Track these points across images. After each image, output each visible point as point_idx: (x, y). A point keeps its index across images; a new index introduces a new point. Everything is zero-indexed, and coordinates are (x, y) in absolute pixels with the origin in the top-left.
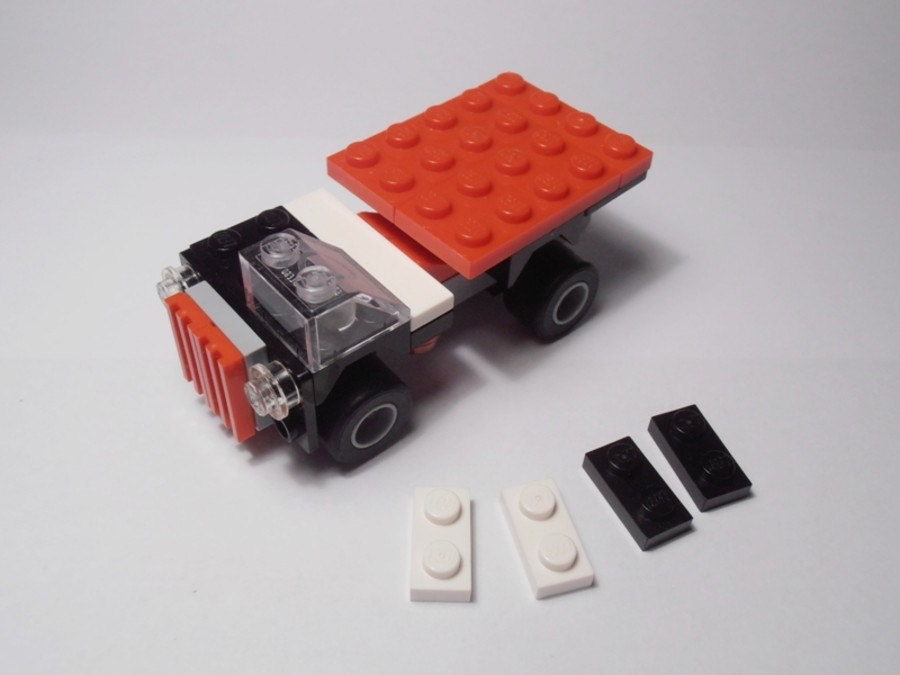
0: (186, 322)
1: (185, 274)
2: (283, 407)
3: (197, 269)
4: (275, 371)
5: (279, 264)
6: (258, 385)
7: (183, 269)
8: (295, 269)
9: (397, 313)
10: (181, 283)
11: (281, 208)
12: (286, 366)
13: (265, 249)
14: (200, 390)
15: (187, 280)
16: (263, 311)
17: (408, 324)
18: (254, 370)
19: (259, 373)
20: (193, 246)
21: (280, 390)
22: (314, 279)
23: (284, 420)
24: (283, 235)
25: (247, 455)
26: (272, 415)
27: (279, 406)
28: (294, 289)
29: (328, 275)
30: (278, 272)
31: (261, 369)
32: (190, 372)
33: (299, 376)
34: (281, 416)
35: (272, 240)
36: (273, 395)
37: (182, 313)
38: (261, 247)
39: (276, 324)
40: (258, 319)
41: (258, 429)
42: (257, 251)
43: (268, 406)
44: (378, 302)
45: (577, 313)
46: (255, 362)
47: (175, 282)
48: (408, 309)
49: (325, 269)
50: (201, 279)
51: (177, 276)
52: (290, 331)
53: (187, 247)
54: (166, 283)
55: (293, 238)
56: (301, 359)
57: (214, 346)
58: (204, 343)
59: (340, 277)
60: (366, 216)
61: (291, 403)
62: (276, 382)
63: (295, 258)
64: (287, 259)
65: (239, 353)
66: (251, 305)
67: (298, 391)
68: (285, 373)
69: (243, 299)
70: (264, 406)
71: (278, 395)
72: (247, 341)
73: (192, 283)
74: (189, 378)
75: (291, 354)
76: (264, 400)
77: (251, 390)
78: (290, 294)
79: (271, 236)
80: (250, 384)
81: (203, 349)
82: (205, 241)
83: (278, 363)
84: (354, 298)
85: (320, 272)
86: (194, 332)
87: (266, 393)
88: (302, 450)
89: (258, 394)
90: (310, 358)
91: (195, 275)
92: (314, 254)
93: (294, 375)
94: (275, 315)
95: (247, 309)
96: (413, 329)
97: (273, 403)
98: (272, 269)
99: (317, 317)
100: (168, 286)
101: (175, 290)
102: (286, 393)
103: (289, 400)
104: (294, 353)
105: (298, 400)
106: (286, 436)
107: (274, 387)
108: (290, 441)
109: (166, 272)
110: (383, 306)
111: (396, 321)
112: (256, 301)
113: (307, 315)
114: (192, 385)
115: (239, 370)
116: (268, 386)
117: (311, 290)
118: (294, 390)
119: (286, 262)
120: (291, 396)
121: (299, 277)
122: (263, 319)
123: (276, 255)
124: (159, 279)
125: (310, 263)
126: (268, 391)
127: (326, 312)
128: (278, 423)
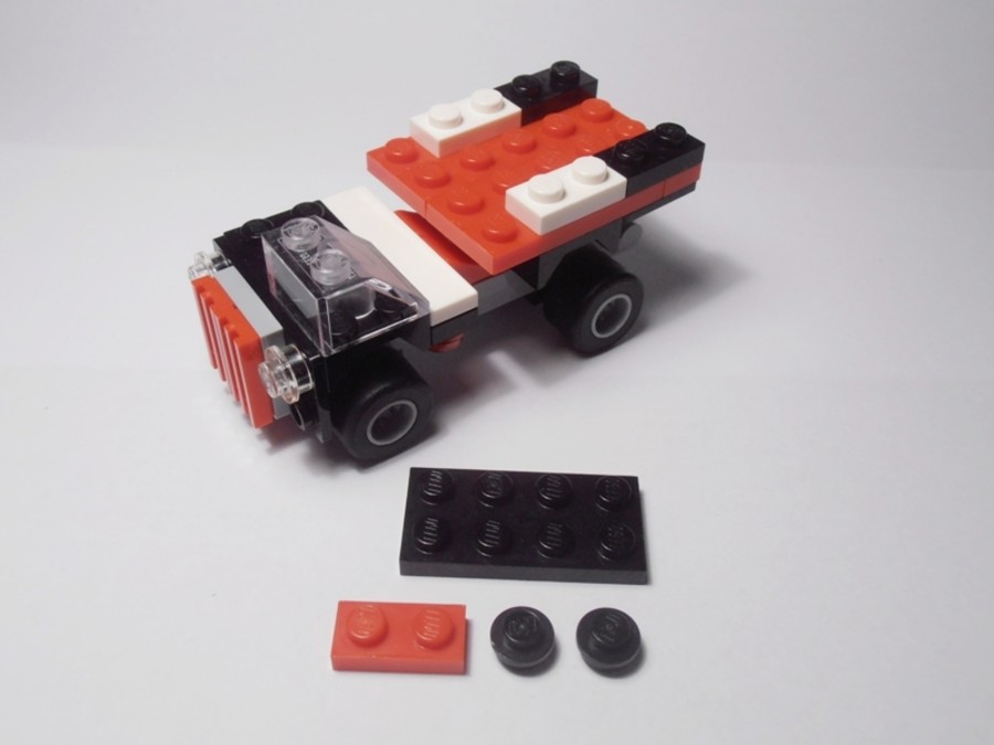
0: (210, 302)
1: (215, 261)
2: (294, 391)
3: (228, 257)
4: (290, 354)
5: (299, 247)
6: (271, 366)
7: (215, 255)
8: (312, 252)
9: (415, 304)
10: (212, 269)
11: (319, 202)
12: (300, 349)
13: (286, 233)
14: (224, 379)
15: (217, 265)
16: (285, 297)
17: (428, 317)
18: (269, 351)
19: (274, 354)
20: (226, 234)
21: (293, 375)
22: (330, 261)
23: (296, 403)
24: (304, 220)
25: (265, 444)
26: (285, 399)
27: (288, 390)
28: (308, 269)
29: (344, 259)
30: (297, 255)
31: (276, 351)
32: (216, 360)
33: (311, 359)
34: (295, 399)
35: (293, 224)
36: (284, 375)
37: (207, 294)
38: (282, 231)
39: (295, 308)
40: (279, 305)
41: (276, 417)
42: (279, 235)
43: (280, 389)
44: (398, 292)
45: (619, 327)
46: (271, 344)
47: (205, 268)
48: (427, 303)
49: (340, 253)
50: (230, 265)
51: (208, 261)
52: (308, 316)
53: (221, 234)
54: (197, 268)
55: (315, 223)
56: (315, 344)
57: (232, 327)
58: (224, 323)
59: (355, 263)
60: (403, 215)
61: (303, 387)
62: (289, 366)
63: (315, 241)
64: (307, 242)
65: (255, 333)
66: (274, 292)
67: (310, 375)
68: (299, 357)
69: (267, 285)
70: (276, 389)
71: (291, 379)
72: (265, 322)
73: (222, 267)
74: (215, 367)
76: (277, 383)
77: (264, 371)
78: (304, 275)
79: (293, 220)
80: (264, 366)
81: (223, 331)
82: (238, 229)
83: (293, 346)
84: (367, 283)
85: (336, 256)
86: (215, 312)
87: (278, 376)
88: (318, 441)
89: (270, 375)
90: (322, 342)
91: (225, 262)
92: (334, 240)
93: (307, 360)
94: (295, 300)
95: (270, 294)
96: (434, 323)
97: (285, 385)
98: (292, 252)
99: (328, 298)
100: (199, 270)
101: (204, 274)
102: (298, 376)
103: (300, 384)
104: (310, 338)
105: (311, 385)
106: (300, 424)
107: (287, 370)
108: (303, 427)
109: (199, 257)
110: (402, 299)
111: (415, 313)
112: (278, 286)
113: (317, 295)
114: (217, 372)
115: (254, 352)
116: (281, 368)
117: (325, 271)
118: (306, 373)
119: (305, 246)
120: (302, 380)
121: (314, 260)
122: (283, 305)
123: (296, 239)
124: (192, 263)
125: (329, 247)
126: (280, 373)
127: (338, 293)
128: (292, 407)
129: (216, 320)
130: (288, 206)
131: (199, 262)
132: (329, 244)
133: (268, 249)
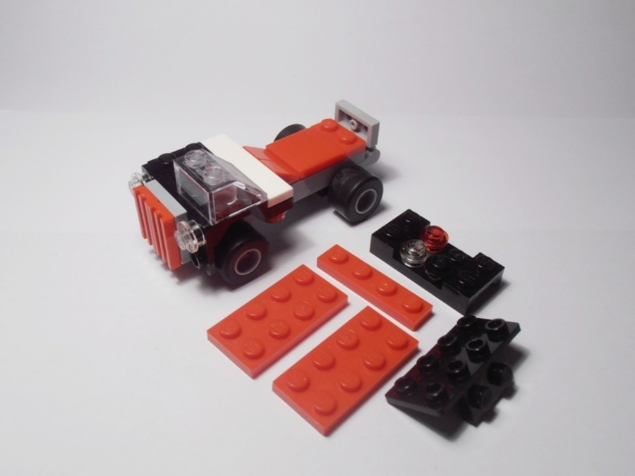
0: (144, 200)
1: (144, 177)
2: (195, 246)
3: (151, 175)
4: (192, 225)
5: (195, 166)
6: (182, 232)
7: (143, 174)
8: (203, 168)
9: (259, 195)
10: (142, 182)
11: (199, 143)
12: (198, 222)
13: (188, 158)
14: (151, 243)
15: (145, 180)
16: (186, 194)
17: (266, 203)
18: (181, 224)
19: (183, 226)
20: (149, 162)
21: (195, 237)
22: (213, 172)
23: (196, 253)
24: (197, 151)
25: (176, 280)
26: (189, 251)
27: (193, 245)
28: (202, 178)
29: (221, 171)
30: (194, 170)
31: (184, 223)
32: (146, 234)
33: (204, 227)
34: (195, 250)
35: (190, 154)
36: (190, 237)
37: (141, 196)
38: (185, 157)
39: (192, 200)
40: (183, 199)
41: (182, 263)
42: (184, 160)
43: (187, 245)
44: (249, 189)
45: (370, 207)
46: (181, 220)
47: (139, 181)
48: (266, 194)
49: (219, 168)
50: (153, 179)
51: (140, 178)
52: (200, 204)
53: (146, 163)
54: (133, 181)
55: (203, 153)
56: (206, 219)
57: (158, 212)
58: (153, 210)
59: (227, 173)
60: (247, 148)
61: (200, 243)
62: (192, 231)
63: (204, 163)
64: (199, 163)
65: (172, 215)
66: (180, 192)
67: (203, 236)
68: (197, 227)
69: (176, 188)
70: (185, 245)
71: (193, 238)
72: (177, 209)
73: (148, 181)
74: (145, 237)
75: (200, 216)
76: (185, 241)
77: (178, 236)
78: (200, 180)
79: (191, 152)
80: (178, 232)
81: (153, 215)
82: (156, 159)
83: (193, 221)
84: (234, 184)
85: (216, 169)
86: (148, 204)
87: (187, 237)
88: (206, 274)
89: (182, 237)
90: (211, 218)
91: (150, 178)
92: (214, 161)
93: (202, 228)
94: (193, 196)
95: (178, 194)
96: (270, 206)
97: (190, 243)
98: (191, 169)
99: (213, 192)
100: (135, 183)
101: (139, 184)
102: (197, 237)
103: (199, 241)
104: (202, 215)
105: (204, 242)
106: (197, 265)
107: (191, 235)
108: (199, 267)
109: (134, 175)
110: (252, 192)
111: (259, 200)
112: (183, 189)
113: (208, 190)
114: (146, 241)
115: (171, 226)
116: (188, 233)
117: (211, 178)
118: (201, 235)
119: (198, 165)
120: (200, 239)
121: (205, 172)
122: (186, 199)
123: (193, 161)
124: (130, 179)
125: (211, 165)
126: (187, 236)
127: (218, 190)
128: (193, 256)
129: (148, 209)
130: (183, 146)
131: (135, 178)
132: (211, 164)
133: (177, 168)
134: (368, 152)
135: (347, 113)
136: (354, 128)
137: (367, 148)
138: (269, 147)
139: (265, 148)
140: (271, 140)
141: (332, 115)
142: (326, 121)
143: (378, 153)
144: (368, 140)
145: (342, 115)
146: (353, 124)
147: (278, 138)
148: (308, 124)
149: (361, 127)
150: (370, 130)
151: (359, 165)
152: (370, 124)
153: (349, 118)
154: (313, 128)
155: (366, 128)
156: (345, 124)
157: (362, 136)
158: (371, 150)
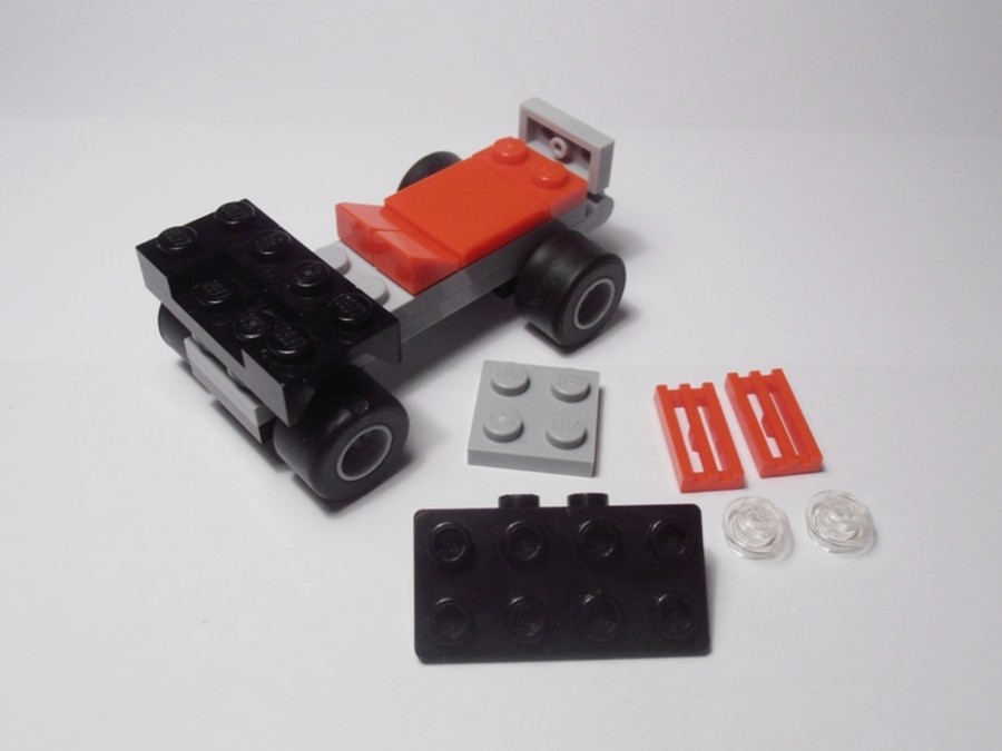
134: (591, 203)
135: (543, 124)
136: (560, 154)
137: (590, 196)
138: (389, 201)
139: (381, 203)
140: (392, 189)
141: (513, 130)
142: (502, 143)
143: (610, 203)
144: (590, 178)
145: (536, 128)
146: (558, 146)
147: (406, 182)
148: (464, 152)
149: (577, 152)
150: (595, 159)
151: (574, 229)
152: (595, 145)
153: (549, 133)
154: (478, 157)
155: (586, 155)
156: (539, 147)
157: (576, 169)
158: (597, 199)
